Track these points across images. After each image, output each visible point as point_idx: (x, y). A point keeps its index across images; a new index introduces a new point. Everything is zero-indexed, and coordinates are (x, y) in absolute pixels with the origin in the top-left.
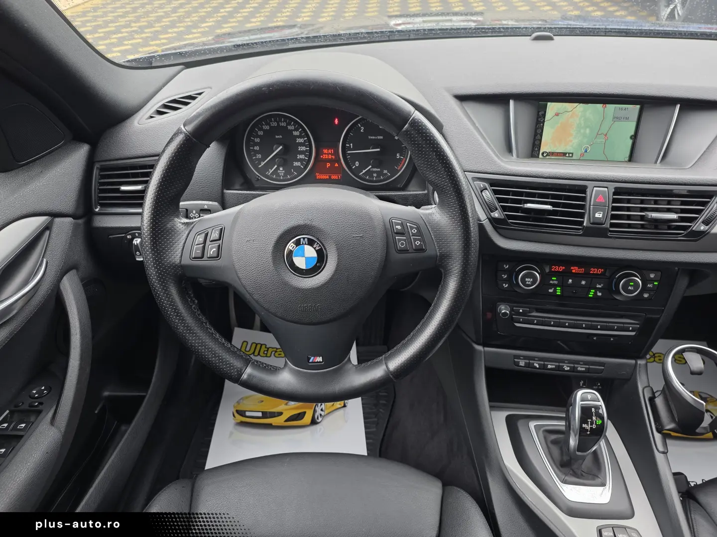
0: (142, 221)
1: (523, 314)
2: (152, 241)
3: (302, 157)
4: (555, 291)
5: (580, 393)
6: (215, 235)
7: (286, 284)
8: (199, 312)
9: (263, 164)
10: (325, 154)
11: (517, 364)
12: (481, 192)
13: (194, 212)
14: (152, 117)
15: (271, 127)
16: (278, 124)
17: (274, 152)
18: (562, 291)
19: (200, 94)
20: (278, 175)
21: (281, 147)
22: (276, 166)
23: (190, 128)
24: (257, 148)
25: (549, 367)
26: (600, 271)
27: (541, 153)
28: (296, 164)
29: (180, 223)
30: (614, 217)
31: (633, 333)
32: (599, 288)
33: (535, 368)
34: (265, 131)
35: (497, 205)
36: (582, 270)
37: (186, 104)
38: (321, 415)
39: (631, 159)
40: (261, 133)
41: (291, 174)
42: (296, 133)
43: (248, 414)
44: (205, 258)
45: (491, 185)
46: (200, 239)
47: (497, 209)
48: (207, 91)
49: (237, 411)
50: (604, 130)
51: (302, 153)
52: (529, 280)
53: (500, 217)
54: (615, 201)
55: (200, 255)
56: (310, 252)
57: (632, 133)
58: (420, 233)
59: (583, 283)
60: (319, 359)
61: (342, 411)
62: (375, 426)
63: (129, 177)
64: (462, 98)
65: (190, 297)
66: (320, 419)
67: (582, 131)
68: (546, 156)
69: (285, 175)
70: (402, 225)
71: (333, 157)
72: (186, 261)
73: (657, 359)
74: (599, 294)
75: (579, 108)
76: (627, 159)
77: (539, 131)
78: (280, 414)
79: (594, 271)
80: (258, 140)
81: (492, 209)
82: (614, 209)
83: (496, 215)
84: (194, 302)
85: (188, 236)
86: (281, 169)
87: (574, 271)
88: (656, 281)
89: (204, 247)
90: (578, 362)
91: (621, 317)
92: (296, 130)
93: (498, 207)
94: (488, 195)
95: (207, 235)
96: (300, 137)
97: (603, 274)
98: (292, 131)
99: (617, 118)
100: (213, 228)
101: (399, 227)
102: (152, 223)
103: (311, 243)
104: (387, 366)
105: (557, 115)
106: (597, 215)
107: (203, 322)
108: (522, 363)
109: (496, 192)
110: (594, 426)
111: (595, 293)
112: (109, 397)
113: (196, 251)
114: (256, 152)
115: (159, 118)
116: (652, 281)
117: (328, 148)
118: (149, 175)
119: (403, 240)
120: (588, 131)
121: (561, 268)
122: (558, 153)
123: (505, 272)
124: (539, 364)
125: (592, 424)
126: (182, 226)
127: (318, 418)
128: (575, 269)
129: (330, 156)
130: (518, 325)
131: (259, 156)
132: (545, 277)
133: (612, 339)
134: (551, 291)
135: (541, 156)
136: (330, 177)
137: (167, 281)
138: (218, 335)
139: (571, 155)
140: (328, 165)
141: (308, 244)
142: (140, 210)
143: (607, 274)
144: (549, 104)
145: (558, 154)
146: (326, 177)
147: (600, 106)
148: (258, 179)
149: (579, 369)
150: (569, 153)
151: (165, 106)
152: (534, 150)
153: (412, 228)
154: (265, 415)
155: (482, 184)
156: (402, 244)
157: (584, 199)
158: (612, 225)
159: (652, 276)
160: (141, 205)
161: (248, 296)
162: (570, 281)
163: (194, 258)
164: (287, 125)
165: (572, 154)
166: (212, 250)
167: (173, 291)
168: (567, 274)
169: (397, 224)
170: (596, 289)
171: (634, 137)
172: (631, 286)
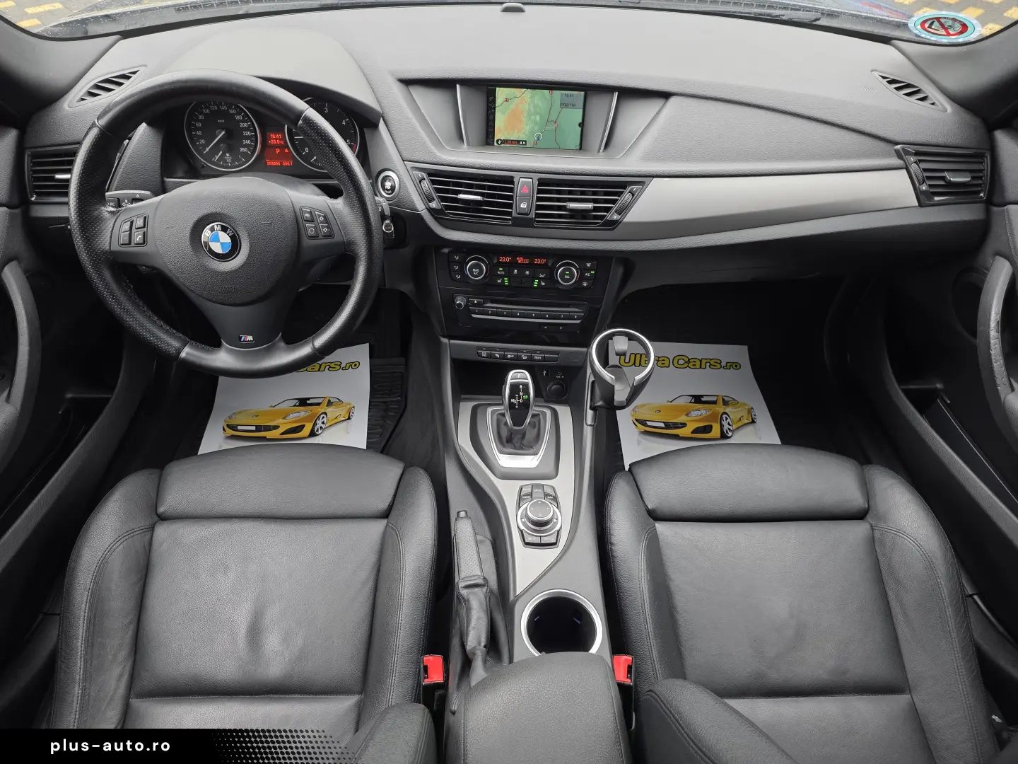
0: (69, 209)
1: (478, 305)
2: (80, 228)
3: (248, 142)
4: (503, 281)
5: (511, 374)
6: (140, 223)
7: (205, 268)
8: (136, 296)
9: (207, 149)
10: (273, 139)
11: (480, 355)
12: (420, 182)
13: (126, 201)
14: (83, 100)
15: (211, 111)
16: (219, 108)
17: (217, 137)
18: (509, 281)
19: (134, 73)
20: (225, 162)
21: (223, 132)
22: (221, 153)
23: (103, 122)
24: (199, 133)
25: (509, 356)
26: (543, 261)
27: (495, 140)
28: (243, 150)
29: (107, 211)
30: (539, 207)
31: (579, 321)
32: (542, 278)
33: (497, 358)
34: (205, 115)
35: (434, 195)
36: (526, 261)
37: (120, 84)
38: (321, 427)
39: (581, 147)
40: (201, 117)
41: (239, 160)
42: (238, 117)
43: (239, 428)
44: (132, 244)
45: (430, 175)
46: (127, 226)
47: (434, 200)
48: (141, 69)
49: (228, 426)
50: (554, 118)
51: (247, 138)
52: (476, 271)
53: (437, 207)
54: (539, 191)
55: (127, 242)
56: (225, 238)
57: (581, 121)
58: (326, 219)
59: (527, 273)
60: (250, 338)
61: (345, 423)
62: (378, 436)
63: (64, 165)
64: (408, 82)
65: (125, 282)
66: (320, 432)
67: (532, 117)
68: (501, 143)
69: (233, 161)
70: (310, 213)
71: (282, 142)
72: (115, 247)
73: (691, 365)
74: (543, 284)
75: (527, 93)
76: (578, 148)
77: (491, 117)
78: (276, 427)
79: (537, 261)
80: (199, 125)
81: (430, 200)
82: (539, 199)
83: (434, 205)
84: (130, 288)
85: (114, 225)
86: (228, 155)
87: (519, 262)
88: (593, 270)
89: (130, 234)
90: (535, 351)
91: (568, 306)
92: (239, 114)
93: (435, 198)
94: (426, 184)
95: (132, 222)
96: (243, 121)
97: (546, 264)
98: (234, 115)
99: (564, 104)
100: (139, 216)
101: (308, 215)
102: (78, 212)
103: (224, 229)
104: (313, 345)
105: (507, 100)
106: (522, 206)
107: (139, 306)
108: (484, 354)
109: (433, 182)
110: (521, 401)
111: (539, 283)
112: (73, 399)
113: (124, 238)
114: (200, 137)
115: (90, 99)
116: (589, 270)
117: (276, 132)
118: (71, 163)
119: (311, 227)
120: (538, 118)
121: (509, 259)
122: (512, 140)
123: (457, 262)
124: (499, 354)
125: (519, 398)
126: (108, 215)
127: (317, 431)
128: (520, 260)
129: (278, 142)
130: (474, 316)
131: (203, 141)
132: (492, 269)
133: (561, 328)
134: (499, 281)
135: (495, 144)
136: (281, 163)
137: (100, 266)
138: (156, 318)
139: (524, 143)
140: (278, 151)
141: (222, 230)
142: (64, 199)
143: (550, 264)
144: (497, 89)
145: (512, 142)
146: (277, 163)
147: (546, 92)
148: (203, 167)
149: (536, 358)
150: (523, 141)
151: (97, 87)
152: (488, 138)
153: (320, 216)
154: (259, 429)
155: (421, 174)
156: (312, 231)
157: (511, 190)
158: (538, 215)
159: (589, 265)
160: (66, 194)
161: (174, 278)
162: (516, 271)
163: (122, 244)
164: (228, 109)
165: (526, 141)
166: (138, 237)
167: (108, 275)
168: (514, 264)
169: (307, 212)
170: (540, 279)
171: (582, 125)
172: (567, 274)
